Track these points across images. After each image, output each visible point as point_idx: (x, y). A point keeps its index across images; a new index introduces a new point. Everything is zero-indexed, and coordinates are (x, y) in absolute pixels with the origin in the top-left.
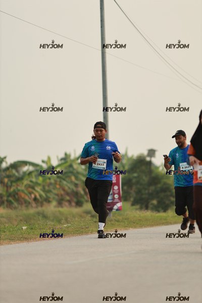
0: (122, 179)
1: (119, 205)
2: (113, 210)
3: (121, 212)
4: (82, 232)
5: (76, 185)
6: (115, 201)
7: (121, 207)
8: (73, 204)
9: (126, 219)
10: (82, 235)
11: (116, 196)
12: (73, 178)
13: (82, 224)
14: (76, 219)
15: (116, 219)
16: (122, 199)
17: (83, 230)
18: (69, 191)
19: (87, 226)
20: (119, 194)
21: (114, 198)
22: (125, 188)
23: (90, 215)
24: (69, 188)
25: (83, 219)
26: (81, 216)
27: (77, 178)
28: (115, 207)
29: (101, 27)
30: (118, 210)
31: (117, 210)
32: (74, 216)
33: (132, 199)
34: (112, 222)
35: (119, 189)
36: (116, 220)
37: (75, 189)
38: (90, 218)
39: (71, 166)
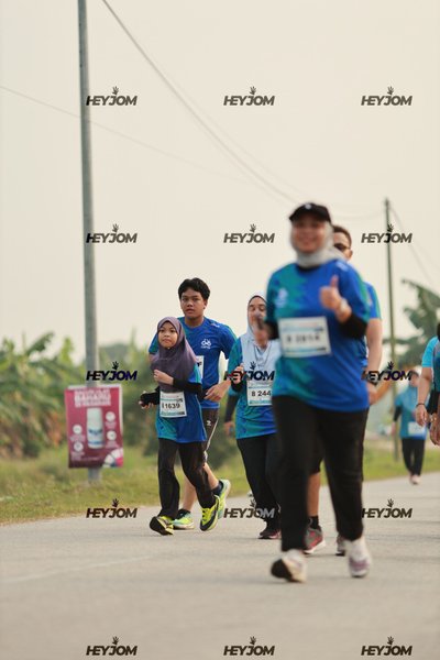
0: (124, 398)
1: (117, 454)
2: (105, 466)
3: (123, 470)
4: (37, 513)
5: (25, 411)
6: (110, 445)
7: (121, 459)
8: (18, 452)
9: (132, 485)
10: (37, 519)
11: (111, 435)
12: (18, 396)
13: (37, 496)
14: (25, 485)
15: (110, 484)
16: (124, 443)
17: (39, 509)
18: (9, 424)
19: (48, 501)
20: (117, 430)
21: (106, 440)
22: (131, 417)
23: (53, 477)
24: (9, 417)
25: (39, 486)
26: (35, 479)
27: (25, 396)
28: (109, 459)
29: (81, 66)
30: (115, 465)
31: (113, 465)
32: (18, 479)
33: (145, 442)
34: (102, 493)
35: (117, 419)
36: (109, 488)
37: (21, 419)
38: (54, 483)
39: (13, 369)
